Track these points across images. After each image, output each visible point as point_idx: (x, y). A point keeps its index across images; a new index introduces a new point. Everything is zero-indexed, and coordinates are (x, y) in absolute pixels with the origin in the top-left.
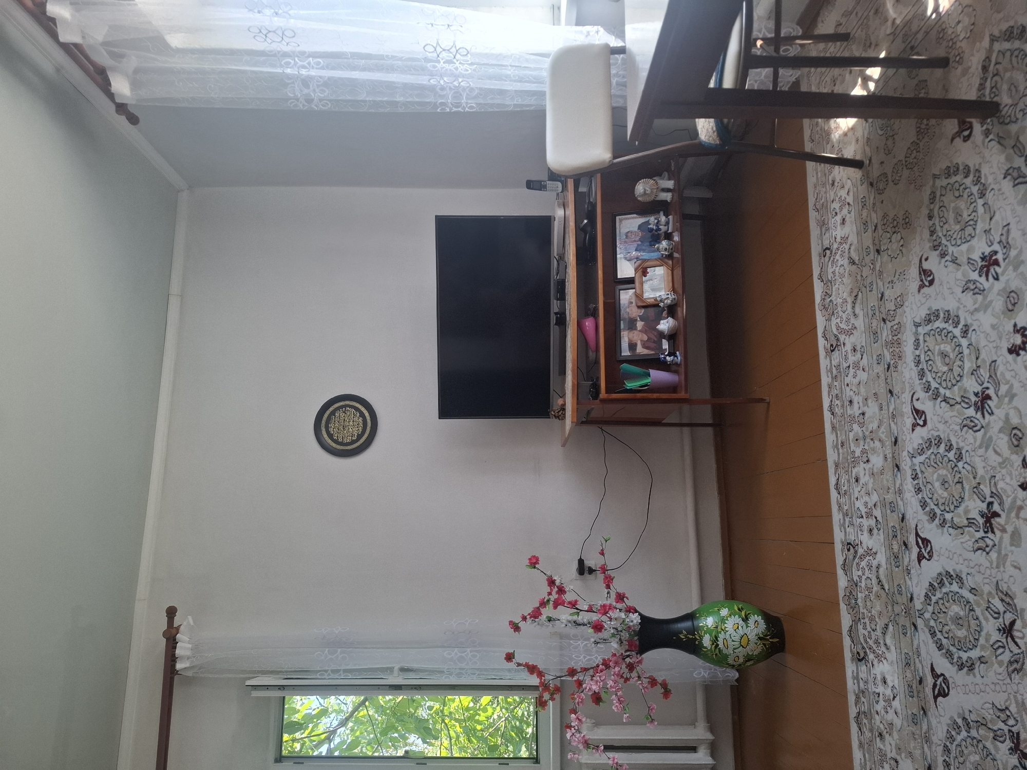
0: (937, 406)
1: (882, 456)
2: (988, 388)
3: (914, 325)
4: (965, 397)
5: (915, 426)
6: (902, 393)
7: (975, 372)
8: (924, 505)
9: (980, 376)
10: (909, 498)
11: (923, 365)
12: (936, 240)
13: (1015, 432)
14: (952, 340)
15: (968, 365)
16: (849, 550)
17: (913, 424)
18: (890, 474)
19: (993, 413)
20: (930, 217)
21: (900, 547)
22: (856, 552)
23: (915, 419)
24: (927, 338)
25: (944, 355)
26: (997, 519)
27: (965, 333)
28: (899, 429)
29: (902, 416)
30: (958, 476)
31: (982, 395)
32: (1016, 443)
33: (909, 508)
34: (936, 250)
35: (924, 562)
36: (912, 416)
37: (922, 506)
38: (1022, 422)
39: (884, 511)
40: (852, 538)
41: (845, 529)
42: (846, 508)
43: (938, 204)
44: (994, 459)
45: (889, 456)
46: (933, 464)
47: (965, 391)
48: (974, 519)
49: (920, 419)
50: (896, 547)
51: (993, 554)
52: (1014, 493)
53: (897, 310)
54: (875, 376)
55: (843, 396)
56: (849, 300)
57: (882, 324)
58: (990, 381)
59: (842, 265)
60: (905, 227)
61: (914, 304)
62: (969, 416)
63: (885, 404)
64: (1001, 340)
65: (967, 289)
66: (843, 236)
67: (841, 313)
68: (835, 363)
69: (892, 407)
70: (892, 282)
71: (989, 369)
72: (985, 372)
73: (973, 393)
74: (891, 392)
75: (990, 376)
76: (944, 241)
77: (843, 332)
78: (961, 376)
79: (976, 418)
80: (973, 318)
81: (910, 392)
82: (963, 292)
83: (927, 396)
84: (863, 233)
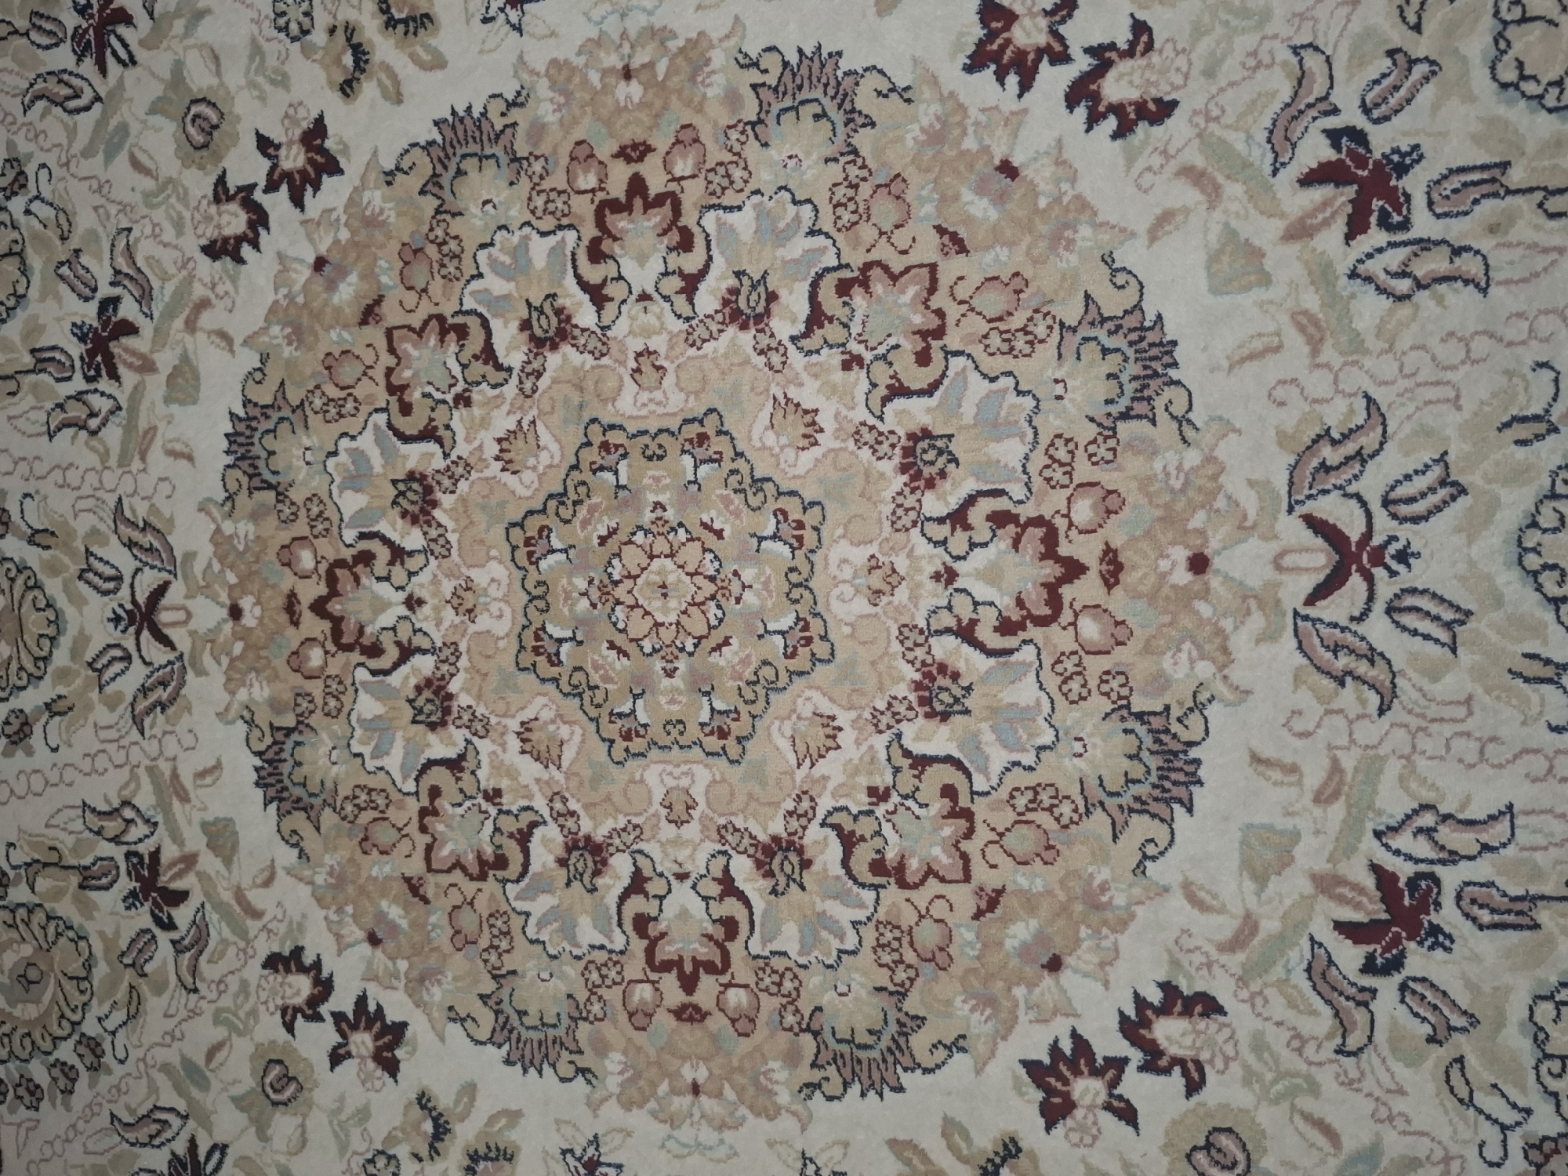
48: (53, 348)
51: (113, 434)
52: (184, 266)
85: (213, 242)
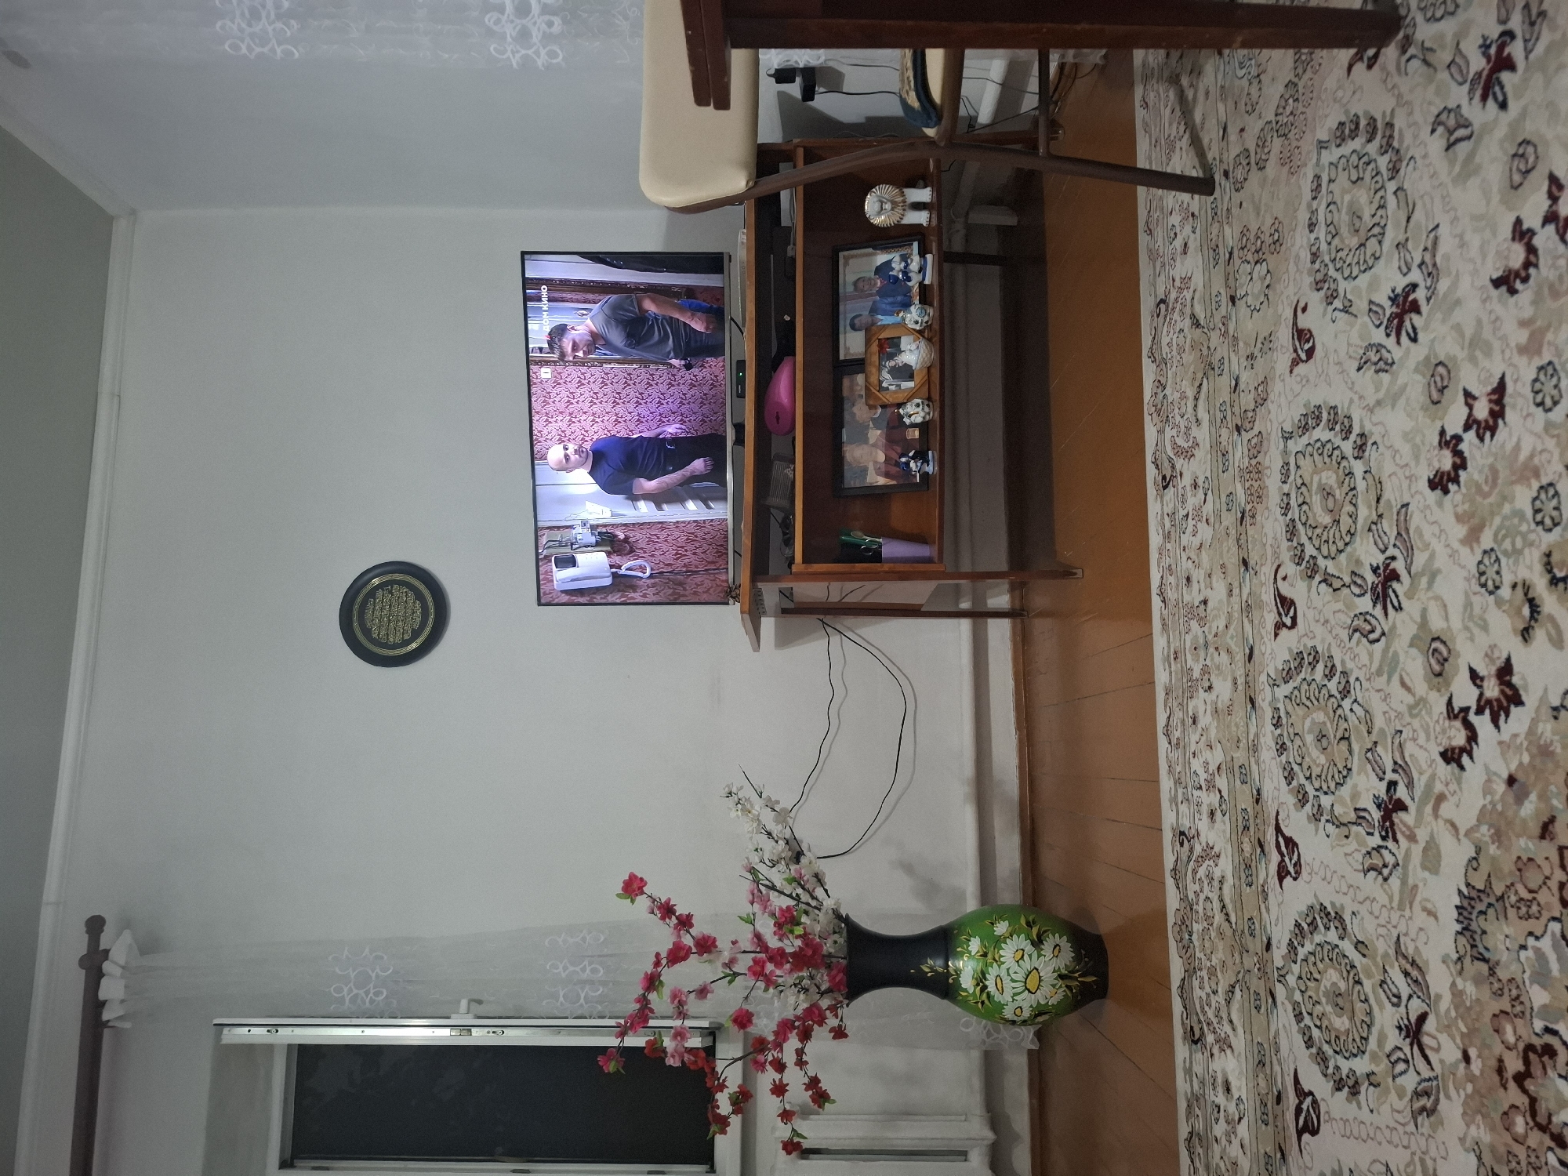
0: (1314, 589)
1: (1230, 679)
2: (1393, 558)
3: (1283, 437)
4: (1356, 574)
5: (1279, 629)
6: (1262, 565)
7: (1374, 527)
8: (1290, 777)
9: (1382, 534)
10: (1268, 761)
11: (1294, 513)
12: (1318, 270)
13: (1436, 645)
14: (1339, 463)
15: (1364, 513)
16: (1182, 844)
17: (1276, 625)
18: (1242, 713)
19: (1401, 609)
20: (1312, 226)
21: (1254, 849)
22: (1191, 850)
23: (1280, 614)
24: (1301, 462)
25: (1328, 494)
26: (1402, 814)
27: (1361, 448)
28: (1255, 632)
29: (1261, 608)
30: (1343, 725)
31: (1384, 571)
32: (1437, 668)
33: (1267, 780)
34: (1318, 290)
35: (1288, 880)
36: (1275, 608)
37: (1286, 778)
38: (1449, 627)
39: (1232, 781)
40: (1186, 823)
41: (1177, 805)
42: (1179, 769)
43: (1325, 200)
44: (1400, 699)
45: (1241, 681)
46: (1304, 700)
47: (1358, 562)
48: (1365, 810)
49: (1286, 616)
50: (1247, 847)
51: (1395, 882)
52: (1431, 766)
53: (1258, 410)
54: (1223, 533)
55: (1179, 569)
56: (1190, 393)
57: (1235, 436)
58: (1398, 543)
59: (1182, 330)
60: (1273, 250)
61: (1283, 396)
62: (1363, 611)
63: (1236, 584)
64: (1418, 462)
65: (1365, 363)
66: (1184, 276)
67: (1178, 418)
68: (1168, 509)
69: (1246, 591)
70: (1251, 357)
71: (1397, 520)
72: (1391, 527)
73: (1369, 567)
74: (1245, 563)
75: (1398, 533)
76: (1332, 272)
77: (1181, 452)
78: (1352, 535)
79: (1373, 616)
80: (1375, 419)
81: (1273, 564)
82: (1359, 369)
83: (1298, 573)
84: (1211, 266)
85: (1446, 751)
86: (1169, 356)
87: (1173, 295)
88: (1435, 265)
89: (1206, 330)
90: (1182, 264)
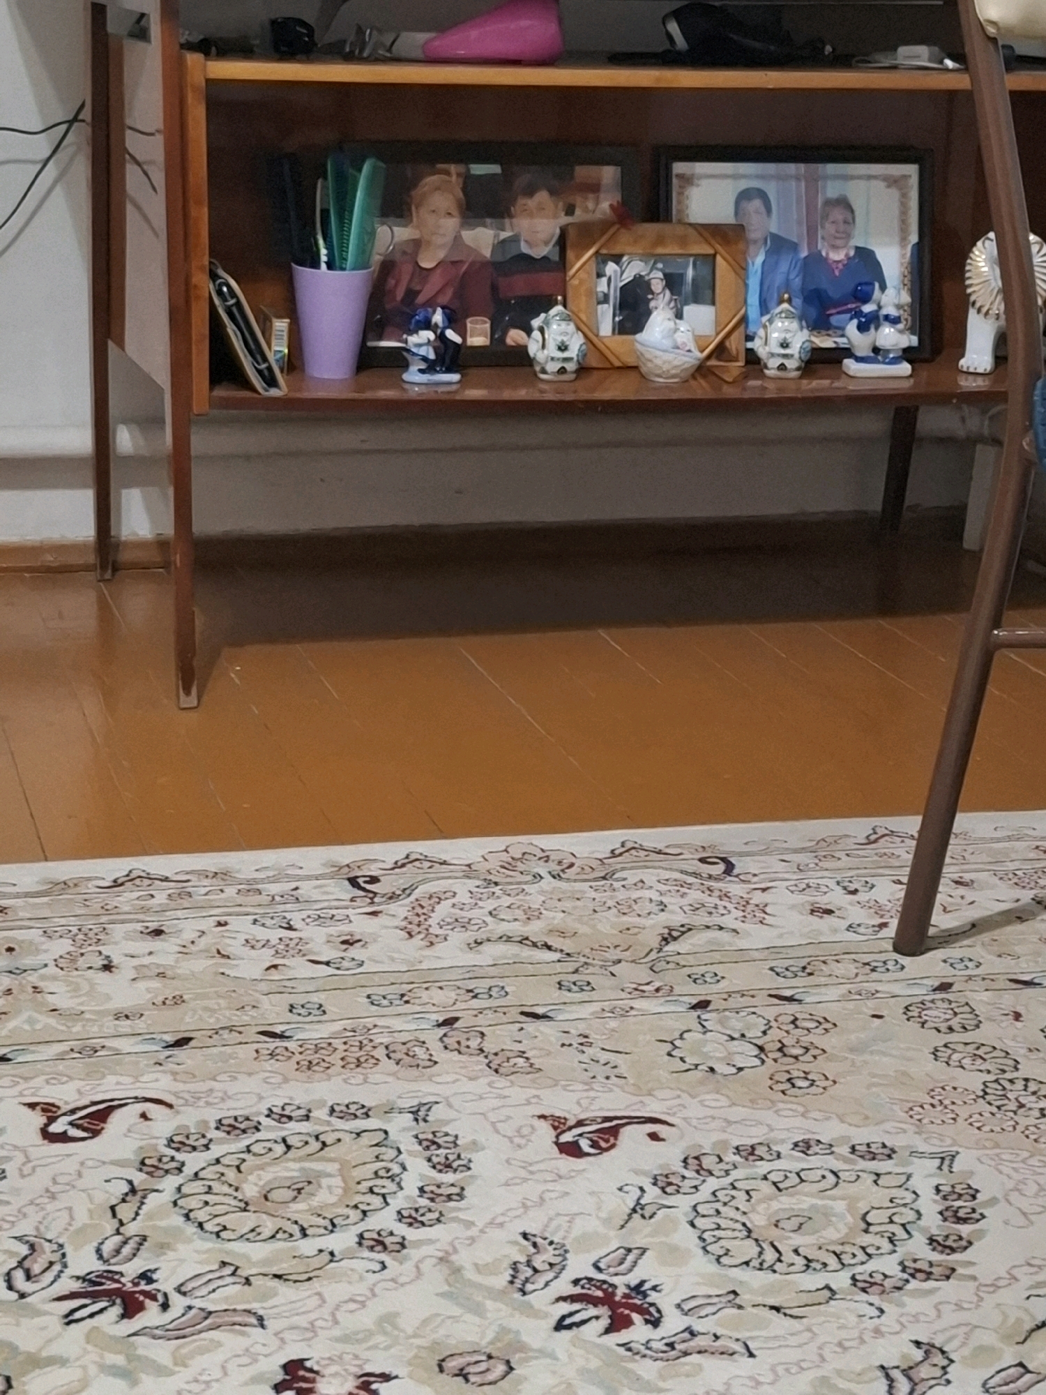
2: (165, 1307)
3: (421, 1105)
4: (140, 1245)
5: (44, 1110)
6: (174, 1074)
7: (229, 1270)
9: (213, 1285)
11: (271, 1131)
14: (356, 1207)
15: (254, 1254)
17: (53, 1104)
19: (68, 1323)
23: (73, 1111)
24: (366, 1139)
25: (302, 1189)
27: (379, 1243)
28: (39, 1066)
29: (88, 1075)
31: (143, 1292)
36: (86, 1102)
43: (846, 1167)
47: (163, 1247)
49: (71, 1124)
53: (481, 1058)
54: (246, 1000)
55: (179, 914)
56: (535, 929)
57: (434, 1017)
58: (193, 1312)
59: (663, 907)
60: (776, 1078)
61: (497, 1103)
62: (68, 1259)
63: (140, 1025)
64: (337, 1340)
65: (535, 1245)
66: (768, 910)
67: (490, 905)
68: (306, 889)
69: (124, 1045)
70: (585, 1041)
71: (235, 1310)
72: (226, 1299)
73: (152, 1267)
74: (182, 1042)
75: (210, 1313)
76: (712, 1183)
77: (421, 913)
78: (218, 1234)
79: (58, 1276)
80: (426, 1266)
81: (176, 1094)
82: (525, 1236)
83: (154, 1141)
84: (773, 964)
86: (617, 885)
87: (736, 889)
88: (686, 1354)
89: (653, 955)
90: (793, 907)
